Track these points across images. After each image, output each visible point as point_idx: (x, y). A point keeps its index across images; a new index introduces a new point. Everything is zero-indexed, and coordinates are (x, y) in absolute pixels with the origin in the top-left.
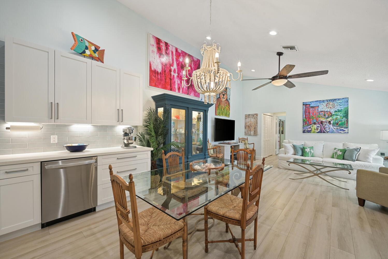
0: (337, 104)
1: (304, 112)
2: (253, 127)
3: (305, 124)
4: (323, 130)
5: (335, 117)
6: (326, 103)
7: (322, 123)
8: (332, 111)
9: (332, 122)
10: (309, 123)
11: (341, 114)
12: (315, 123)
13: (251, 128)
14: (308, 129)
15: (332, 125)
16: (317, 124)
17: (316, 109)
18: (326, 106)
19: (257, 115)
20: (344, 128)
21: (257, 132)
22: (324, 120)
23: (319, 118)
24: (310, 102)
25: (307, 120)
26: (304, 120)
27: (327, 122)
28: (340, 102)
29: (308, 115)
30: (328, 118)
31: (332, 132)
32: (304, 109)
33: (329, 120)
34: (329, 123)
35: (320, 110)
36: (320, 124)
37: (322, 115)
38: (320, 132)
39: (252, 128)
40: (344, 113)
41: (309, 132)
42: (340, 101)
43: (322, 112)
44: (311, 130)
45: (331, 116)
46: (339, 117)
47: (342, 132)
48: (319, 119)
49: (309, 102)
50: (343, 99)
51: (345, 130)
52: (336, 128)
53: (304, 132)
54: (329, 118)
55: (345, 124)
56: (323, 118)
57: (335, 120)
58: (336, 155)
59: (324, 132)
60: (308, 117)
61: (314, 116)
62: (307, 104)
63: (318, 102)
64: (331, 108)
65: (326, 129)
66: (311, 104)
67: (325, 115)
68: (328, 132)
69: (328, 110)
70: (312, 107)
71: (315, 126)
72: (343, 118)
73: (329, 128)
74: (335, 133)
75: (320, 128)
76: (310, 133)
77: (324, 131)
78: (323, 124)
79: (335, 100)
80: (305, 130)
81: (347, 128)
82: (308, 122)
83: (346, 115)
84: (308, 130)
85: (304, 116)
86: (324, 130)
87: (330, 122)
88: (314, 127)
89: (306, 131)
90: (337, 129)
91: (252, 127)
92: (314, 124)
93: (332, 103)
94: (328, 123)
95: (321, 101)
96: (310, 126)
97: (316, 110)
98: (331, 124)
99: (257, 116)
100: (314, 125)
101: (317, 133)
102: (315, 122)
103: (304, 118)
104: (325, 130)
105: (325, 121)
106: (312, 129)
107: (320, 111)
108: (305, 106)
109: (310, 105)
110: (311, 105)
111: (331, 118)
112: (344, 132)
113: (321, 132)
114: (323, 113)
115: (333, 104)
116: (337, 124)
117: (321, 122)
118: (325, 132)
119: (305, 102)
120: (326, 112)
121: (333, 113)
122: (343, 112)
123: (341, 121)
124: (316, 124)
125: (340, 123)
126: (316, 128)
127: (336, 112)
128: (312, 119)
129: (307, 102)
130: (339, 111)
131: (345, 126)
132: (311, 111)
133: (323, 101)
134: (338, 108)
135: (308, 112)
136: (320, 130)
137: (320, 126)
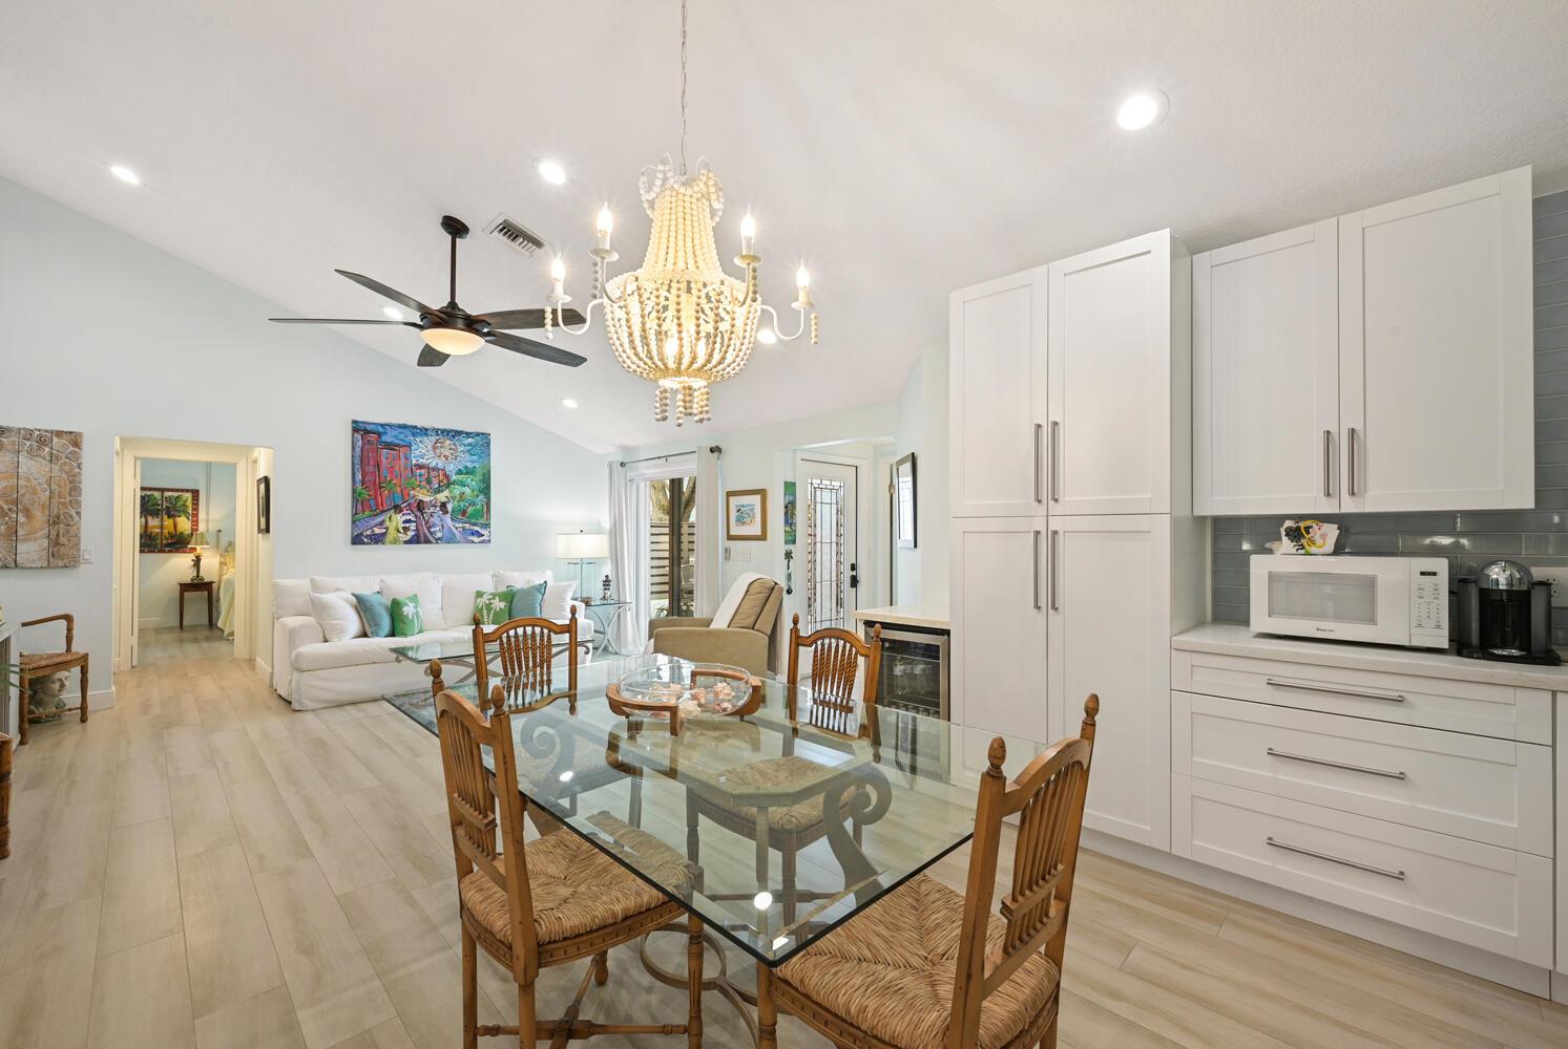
0: (462, 448)
1: (357, 461)
2: (40, 517)
3: (364, 511)
4: (425, 534)
5: (457, 490)
6: (434, 439)
7: (420, 506)
8: (451, 468)
9: (449, 507)
10: (377, 504)
11: (473, 482)
12: (397, 509)
13: (22, 519)
14: (375, 529)
15: (449, 515)
16: (405, 512)
17: (402, 455)
18: (434, 448)
19: (75, 440)
20: (481, 527)
21: (78, 544)
22: (427, 499)
23: (414, 489)
24: (382, 425)
25: (370, 495)
26: (359, 491)
28: (470, 444)
29: (373, 473)
30: (438, 491)
31: (451, 540)
32: (358, 450)
33: (442, 497)
34: (443, 508)
35: (414, 462)
36: (415, 509)
37: (423, 478)
38: (416, 540)
40: (480, 480)
41: (377, 539)
42: (470, 440)
43: (420, 467)
44: (384, 535)
45: (448, 486)
46: (467, 490)
47: (476, 539)
48: (412, 493)
49: (378, 424)
50: (478, 435)
51: (483, 532)
52: (460, 525)
53: (357, 540)
55: (482, 516)
56: (425, 492)
57: (459, 501)
58: (488, 614)
59: (427, 541)
60: (375, 481)
61: (394, 482)
63: (407, 432)
64: (446, 457)
65: (432, 530)
66: (386, 433)
67: (429, 482)
68: (439, 539)
69: (440, 465)
70: (389, 446)
71: (398, 519)
72: (477, 496)
73: (442, 525)
74: (458, 543)
75: (414, 524)
76: (380, 546)
77: (428, 535)
78: (426, 513)
79: (459, 433)
80: (361, 534)
81: (487, 526)
82: (373, 503)
83: (486, 489)
84: (374, 535)
85: (359, 477)
86: (426, 531)
87: (443, 505)
88: (394, 523)
89: (367, 537)
90: (464, 528)
91: (27, 512)
92: (395, 512)
93: (448, 442)
94: (438, 509)
95: (415, 427)
96: (379, 519)
97: (403, 459)
98: (447, 512)
99: (77, 444)
100: (393, 515)
101: (406, 542)
102: (398, 502)
103: (359, 486)
104: (431, 533)
106: (387, 528)
107: (416, 465)
108: (360, 436)
109: (379, 435)
110: (384, 438)
111: (446, 493)
112: (482, 538)
113: (418, 542)
114: (423, 471)
115: (453, 447)
116: (464, 513)
117: (419, 503)
118: (431, 538)
119: (363, 422)
120: (434, 469)
121: (454, 478)
122: (478, 477)
123: (474, 504)
124: (400, 512)
125: (471, 510)
126: (401, 526)
127: (459, 472)
128: (386, 492)
129: (369, 423)
130: (469, 472)
131: (482, 521)
132: (383, 459)
133: (425, 431)
134: (466, 461)
135: (371, 463)
136: (413, 533)
137: (413, 519)
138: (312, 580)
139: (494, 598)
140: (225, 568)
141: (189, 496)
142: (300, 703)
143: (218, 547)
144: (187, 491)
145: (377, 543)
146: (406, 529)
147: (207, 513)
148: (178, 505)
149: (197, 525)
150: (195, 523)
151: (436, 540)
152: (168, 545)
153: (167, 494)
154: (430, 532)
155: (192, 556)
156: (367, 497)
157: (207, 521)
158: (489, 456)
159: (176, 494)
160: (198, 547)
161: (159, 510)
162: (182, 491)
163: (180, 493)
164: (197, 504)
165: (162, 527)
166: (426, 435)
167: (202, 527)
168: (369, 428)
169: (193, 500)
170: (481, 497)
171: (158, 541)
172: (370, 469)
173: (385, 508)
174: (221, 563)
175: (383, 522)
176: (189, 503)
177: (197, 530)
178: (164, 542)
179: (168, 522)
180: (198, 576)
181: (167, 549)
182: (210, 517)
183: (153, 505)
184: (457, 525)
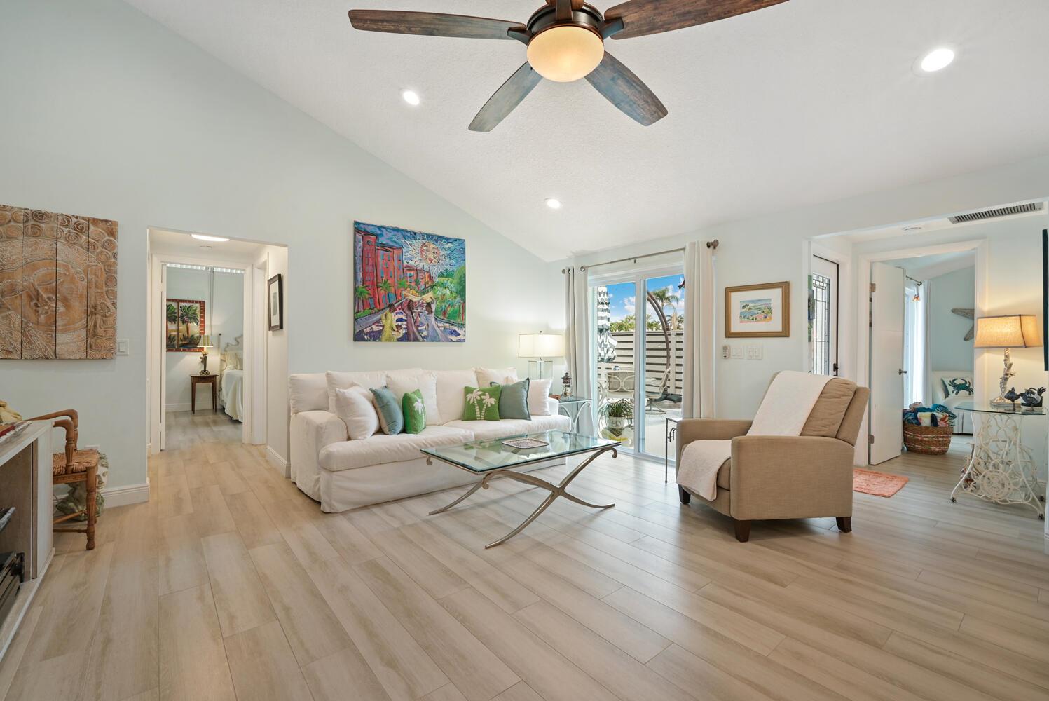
0: (443, 252)
1: (359, 261)
2: (78, 307)
3: (364, 309)
4: (414, 333)
5: (440, 291)
6: (421, 242)
7: (410, 306)
8: (435, 271)
9: (434, 307)
10: (375, 303)
11: (452, 284)
12: (391, 307)
13: (61, 309)
14: (374, 327)
15: (433, 315)
16: (398, 311)
17: (395, 256)
18: (421, 251)
19: (110, 228)
20: (458, 327)
21: (114, 336)
22: (415, 299)
23: (405, 289)
24: (380, 228)
25: (369, 294)
26: (360, 290)
27: (423, 307)
28: (449, 249)
29: (372, 273)
30: (424, 292)
31: (434, 338)
32: (359, 250)
33: (428, 297)
34: (428, 308)
35: (405, 263)
36: (406, 309)
37: (413, 279)
38: (406, 338)
39: (67, 306)
40: (458, 283)
41: (375, 336)
42: (449, 245)
43: (410, 268)
44: (380, 332)
45: (432, 287)
46: (447, 292)
47: (454, 338)
48: (404, 293)
49: (375, 226)
50: (456, 240)
51: (459, 331)
53: (358, 337)
54: (428, 292)
55: (459, 316)
56: (414, 292)
57: (441, 302)
58: (481, 411)
59: (416, 340)
60: (373, 280)
61: (389, 282)
62: (368, 230)
63: (399, 235)
64: (431, 260)
65: (420, 328)
66: (382, 235)
67: (417, 283)
68: (425, 337)
69: (426, 268)
70: (385, 248)
71: (393, 317)
72: (455, 298)
73: (428, 324)
74: (440, 341)
75: (405, 323)
76: (377, 343)
77: (417, 333)
78: (415, 312)
79: (441, 238)
80: (362, 331)
81: (462, 326)
82: (371, 301)
83: (462, 292)
84: (373, 332)
85: (360, 276)
86: (415, 330)
87: (429, 305)
88: (389, 321)
89: (367, 334)
91: (66, 301)
92: (390, 311)
93: (432, 246)
94: (424, 309)
95: (406, 231)
96: (376, 318)
97: (396, 261)
98: (432, 312)
99: (112, 233)
100: (388, 314)
101: (399, 340)
102: (392, 301)
103: (360, 285)
104: (419, 331)
105: (419, 302)
106: (383, 326)
107: (407, 267)
108: (361, 237)
109: (377, 236)
110: (383, 240)
111: (431, 294)
112: (459, 337)
113: (408, 340)
114: (412, 273)
115: (436, 251)
116: (445, 313)
117: (409, 303)
118: (419, 337)
119: (363, 224)
120: (421, 271)
121: (437, 280)
122: (456, 280)
123: (453, 306)
124: (394, 311)
125: (450, 310)
126: (395, 324)
127: (441, 275)
128: (383, 291)
129: (369, 225)
130: (449, 274)
131: (459, 321)
132: (380, 260)
133: (413, 235)
134: (446, 264)
135: (370, 263)
136: (404, 332)
137: (405, 318)
138: (328, 375)
139: (484, 394)
140: (224, 364)
141: (197, 305)
142: (330, 505)
143: (219, 347)
144: (196, 302)
145: (375, 340)
146: (399, 327)
147: (211, 320)
148: (190, 313)
149: (204, 330)
150: (202, 328)
151: (423, 338)
152: (183, 345)
153: (182, 304)
154: (417, 329)
155: (200, 355)
156: (367, 296)
157: (211, 326)
158: (464, 260)
159: (188, 305)
160: (205, 347)
161: (176, 317)
162: (193, 302)
163: (191, 304)
164: (204, 313)
165: (178, 331)
166: (415, 238)
167: (207, 331)
168: (369, 229)
169: (201, 309)
170: (458, 298)
171: (176, 342)
172: (369, 269)
173: (382, 307)
174: (222, 360)
175: (379, 321)
176: (198, 311)
177: (204, 333)
178: (180, 343)
179: (182, 327)
180: (205, 371)
181: (182, 348)
182: (214, 323)
183: (172, 313)
184: (439, 325)
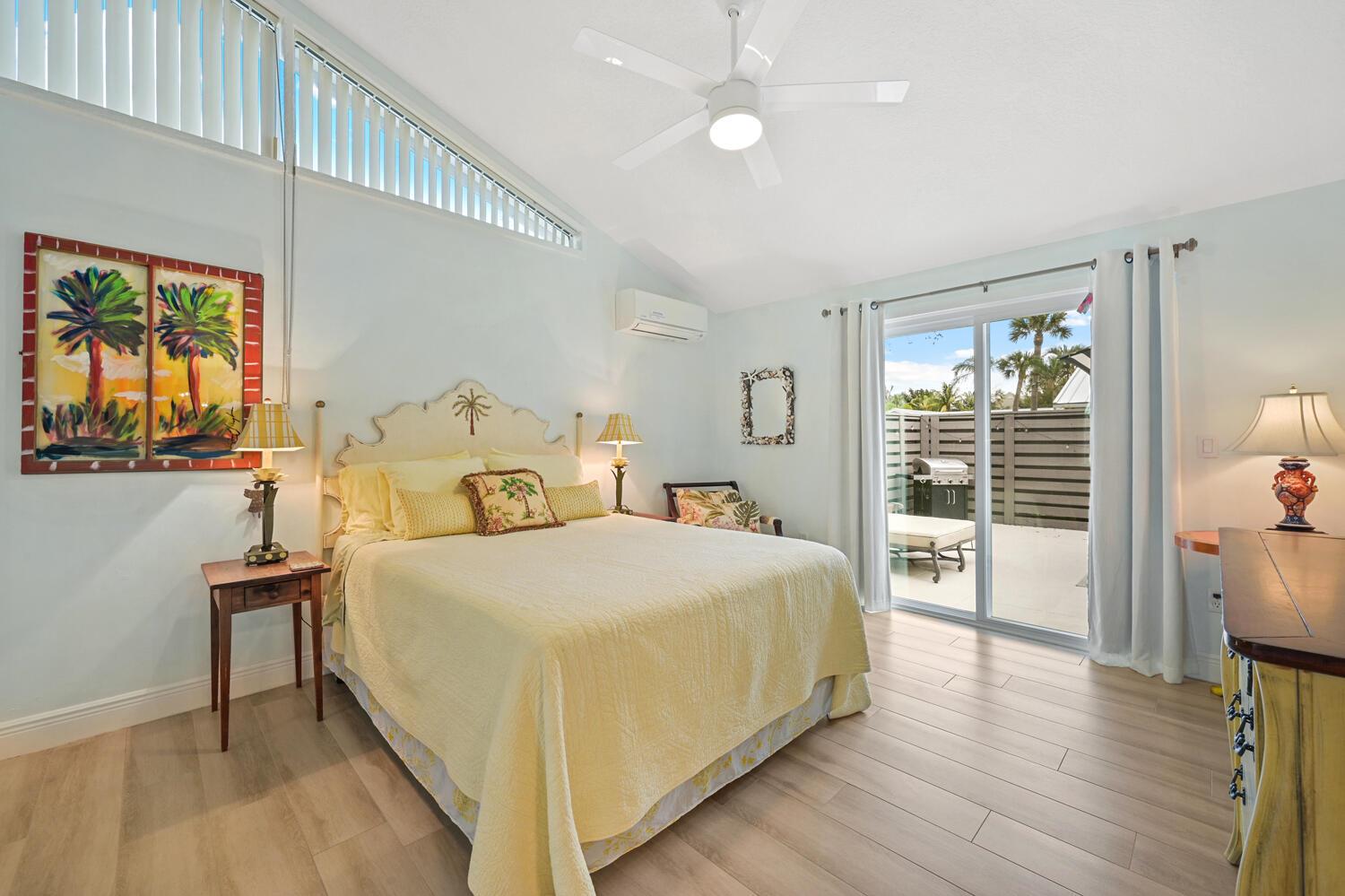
140: (336, 512)
141: (232, 291)
143: (316, 451)
144: (229, 274)
147: (287, 350)
148: (203, 316)
149: (259, 384)
150: (253, 376)
152: (170, 446)
153: (164, 277)
155: (247, 480)
157: (287, 373)
159: (193, 281)
160: (267, 453)
161: (138, 328)
162: (214, 271)
163: (206, 280)
164: (258, 319)
165: (149, 386)
167: (272, 390)
169: (246, 304)
171: (139, 432)
174: (326, 497)
176: (235, 314)
177: (258, 398)
178: (160, 435)
179: (171, 370)
180: (266, 547)
181: (167, 459)
182: (294, 365)
183: (121, 309)
